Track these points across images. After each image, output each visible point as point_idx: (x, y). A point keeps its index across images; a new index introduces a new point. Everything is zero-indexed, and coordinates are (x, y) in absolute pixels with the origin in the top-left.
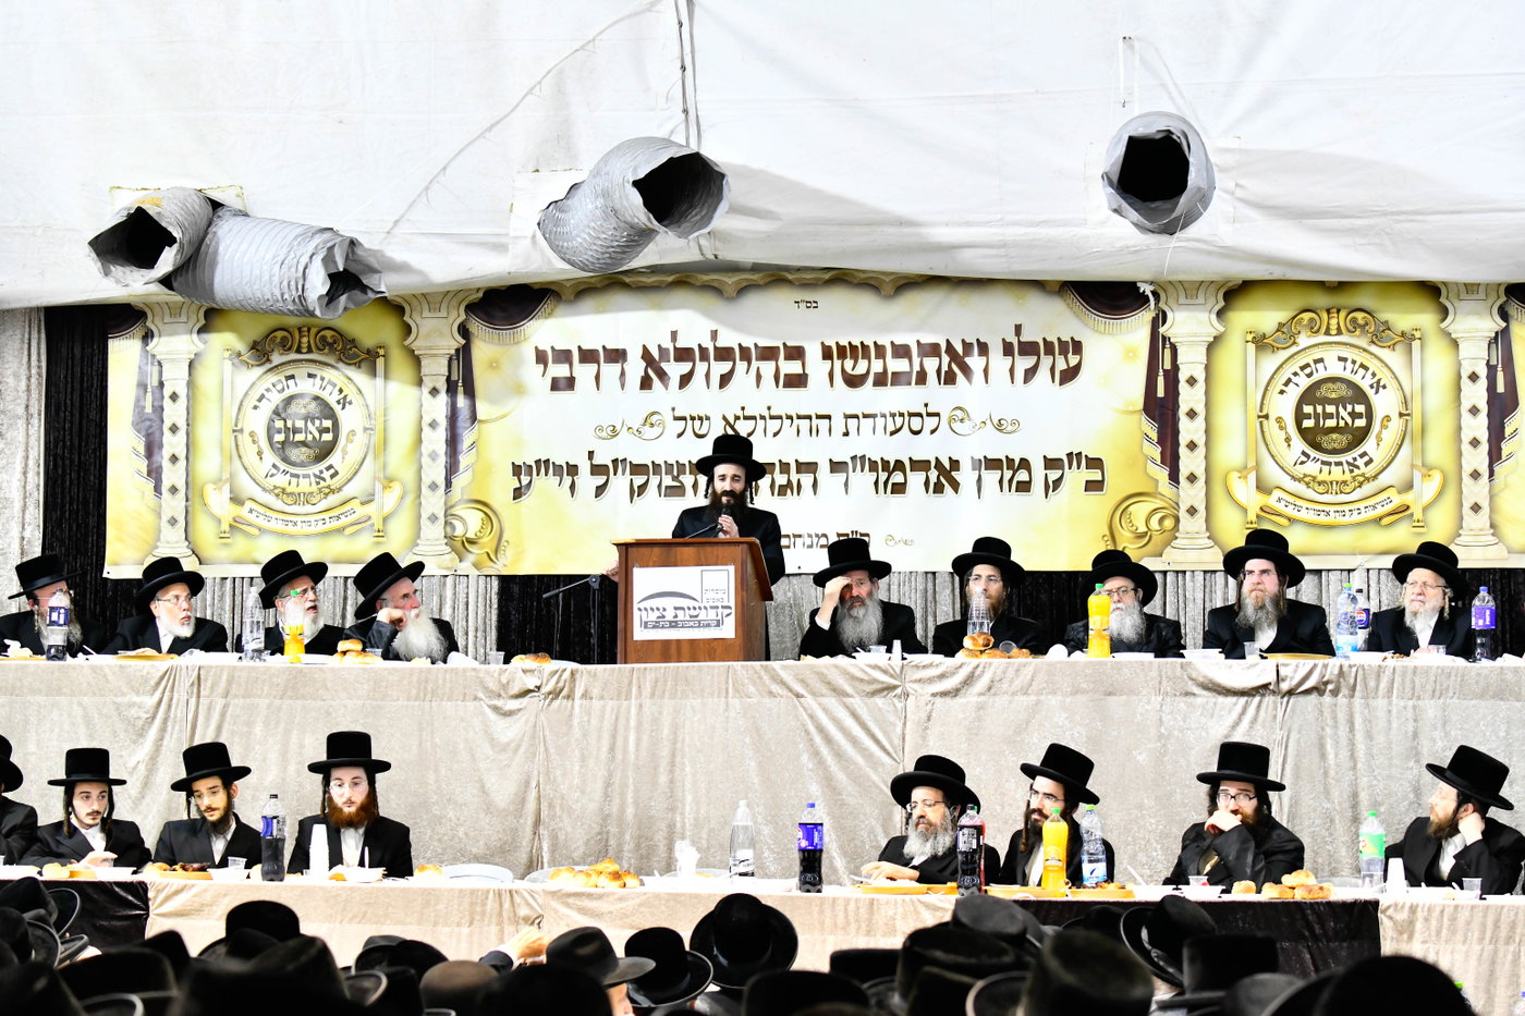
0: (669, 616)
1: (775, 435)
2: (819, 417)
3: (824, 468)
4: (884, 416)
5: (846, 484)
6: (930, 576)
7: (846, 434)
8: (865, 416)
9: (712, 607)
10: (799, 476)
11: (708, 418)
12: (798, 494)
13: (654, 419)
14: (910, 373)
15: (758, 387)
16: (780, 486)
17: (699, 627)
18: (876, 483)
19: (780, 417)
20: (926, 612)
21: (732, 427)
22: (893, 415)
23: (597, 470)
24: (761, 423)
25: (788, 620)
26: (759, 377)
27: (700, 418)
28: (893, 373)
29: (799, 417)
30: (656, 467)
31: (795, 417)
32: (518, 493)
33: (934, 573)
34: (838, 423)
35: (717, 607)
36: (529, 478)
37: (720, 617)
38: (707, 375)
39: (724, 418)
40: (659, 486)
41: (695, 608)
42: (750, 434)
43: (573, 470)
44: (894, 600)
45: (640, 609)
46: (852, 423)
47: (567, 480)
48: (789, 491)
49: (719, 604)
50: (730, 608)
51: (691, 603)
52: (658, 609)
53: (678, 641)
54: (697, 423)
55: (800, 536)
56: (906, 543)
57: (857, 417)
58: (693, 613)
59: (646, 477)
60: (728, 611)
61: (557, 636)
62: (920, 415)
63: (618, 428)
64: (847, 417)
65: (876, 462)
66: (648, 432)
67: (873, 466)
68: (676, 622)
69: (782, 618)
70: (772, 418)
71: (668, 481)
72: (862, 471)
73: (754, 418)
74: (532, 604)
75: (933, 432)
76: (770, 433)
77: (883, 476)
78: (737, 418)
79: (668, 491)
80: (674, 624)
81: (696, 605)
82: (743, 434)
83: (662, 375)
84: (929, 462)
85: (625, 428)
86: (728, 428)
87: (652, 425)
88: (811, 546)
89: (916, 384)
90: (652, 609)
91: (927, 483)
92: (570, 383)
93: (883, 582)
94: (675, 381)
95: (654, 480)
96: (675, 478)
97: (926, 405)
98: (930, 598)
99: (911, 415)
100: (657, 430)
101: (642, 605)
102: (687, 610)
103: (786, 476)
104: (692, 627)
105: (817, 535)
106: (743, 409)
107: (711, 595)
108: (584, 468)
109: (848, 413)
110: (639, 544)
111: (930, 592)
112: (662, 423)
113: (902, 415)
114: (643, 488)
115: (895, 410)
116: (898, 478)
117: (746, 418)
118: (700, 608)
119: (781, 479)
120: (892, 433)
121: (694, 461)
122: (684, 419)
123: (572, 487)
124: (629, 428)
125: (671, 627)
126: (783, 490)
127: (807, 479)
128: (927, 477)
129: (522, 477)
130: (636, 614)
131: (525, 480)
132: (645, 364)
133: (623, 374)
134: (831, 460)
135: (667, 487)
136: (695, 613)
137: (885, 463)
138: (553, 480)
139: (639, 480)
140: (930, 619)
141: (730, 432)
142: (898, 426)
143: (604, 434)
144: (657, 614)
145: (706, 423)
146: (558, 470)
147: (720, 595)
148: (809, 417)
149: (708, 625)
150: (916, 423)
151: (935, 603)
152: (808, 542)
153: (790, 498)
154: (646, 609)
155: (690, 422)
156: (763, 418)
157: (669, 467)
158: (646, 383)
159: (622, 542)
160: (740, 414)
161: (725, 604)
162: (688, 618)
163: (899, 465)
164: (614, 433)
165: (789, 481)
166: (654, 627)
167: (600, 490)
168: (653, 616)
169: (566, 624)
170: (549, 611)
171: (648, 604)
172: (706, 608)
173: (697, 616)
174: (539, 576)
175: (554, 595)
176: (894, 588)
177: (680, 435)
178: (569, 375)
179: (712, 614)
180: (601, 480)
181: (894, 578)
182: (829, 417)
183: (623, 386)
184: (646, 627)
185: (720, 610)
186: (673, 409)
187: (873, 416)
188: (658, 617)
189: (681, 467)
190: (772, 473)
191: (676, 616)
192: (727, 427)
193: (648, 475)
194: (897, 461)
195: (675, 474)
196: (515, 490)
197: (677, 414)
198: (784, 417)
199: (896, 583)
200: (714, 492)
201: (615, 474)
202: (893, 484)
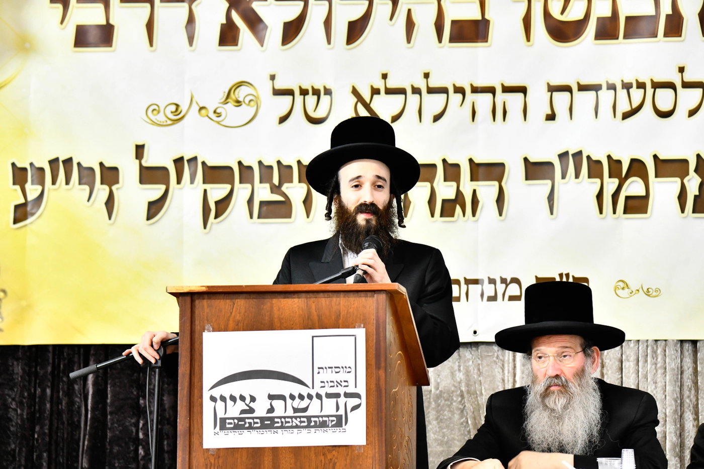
0: (261, 409)
1: (437, 118)
2: (507, 90)
3: (515, 173)
4: (612, 87)
5: (551, 198)
6: (687, 346)
7: (551, 117)
8: (582, 88)
9: (329, 396)
10: (475, 185)
11: (328, 92)
12: (474, 214)
13: (242, 93)
14: (655, 18)
15: (409, 41)
16: (444, 201)
17: (308, 426)
18: (600, 196)
19: (444, 91)
20: (682, 404)
21: (367, 106)
22: (627, 86)
23: (150, 175)
24: (413, 99)
25: (457, 417)
26: (410, 25)
27: (316, 92)
28: (628, 19)
29: (475, 90)
30: (246, 171)
31: (468, 90)
32: (21, 213)
33: (694, 343)
34: (538, 100)
35: (337, 396)
36: (40, 188)
37: (341, 412)
38: (328, 23)
39: (355, 92)
40: (250, 202)
41: (301, 397)
42: (395, 118)
43: (110, 175)
44: (630, 383)
45: (213, 399)
46: (561, 99)
47: (102, 193)
48: (458, 209)
49: (341, 390)
50: (357, 396)
51: (296, 389)
52: (243, 398)
53: (275, 450)
54: (311, 99)
55: (476, 282)
56: (647, 293)
57: (567, 89)
58: (297, 403)
59: (163, 187)
60: (355, 401)
61: (85, 443)
62: (671, 86)
63: (184, 108)
64: (553, 89)
65: (599, 162)
66: (234, 116)
67: (595, 169)
68: (272, 419)
69: (447, 413)
70: (431, 91)
71: (264, 193)
72: (577, 176)
73: (402, 91)
74: (44, 391)
75: (692, 113)
76: (428, 116)
77: (611, 185)
78: (375, 92)
79: (264, 208)
80: (268, 423)
81: (305, 391)
82: (386, 117)
83: (255, 22)
84: (685, 162)
85: (195, 108)
86: (360, 108)
87: (238, 103)
88: (493, 299)
89: (666, 35)
90: (233, 398)
91: (682, 197)
92: (106, 35)
93: (610, 355)
94: (275, 32)
95: (242, 192)
96: (276, 189)
97: (682, 70)
98: (688, 383)
99: (656, 85)
100: (246, 112)
101: (217, 393)
102: (289, 401)
103: (454, 184)
104: (297, 427)
105: (503, 281)
106: (385, 76)
107: (328, 376)
108: (129, 171)
109: (555, 82)
110: (212, 293)
111: (688, 372)
112: (255, 101)
113: (641, 85)
114: (223, 204)
115: (630, 79)
116: (635, 187)
117: (389, 91)
118: (310, 397)
119: (446, 191)
120: (626, 116)
121: (306, 162)
122: (290, 92)
123: (110, 203)
124: (201, 108)
125: (263, 427)
126: (448, 208)
127: (487, 191)
128: (683, 186)
129: (28, 186)
130: (208, 406)
131: (33, 191)
132: (227, 5)
133: (191, 20)
134: (526, 159)
135: (262, 203)
136: (303, 404)
137: (615, 164)
138: (79, 191)
139: (218, 192)
140: (689, 416)
141: (363, 113)
142: (635, 105)
143: (161, 118)
144: (241, 406)
145: (325, 99)
146: (86, 175)
147: (342, 376)
148: (492, 90)
149: (323, 425)
150: (665, 99)
151: (697, 390)
152: (489, 290)
153: (461, 220)
154: (223, 399)
155: (299, 98)
156: (416, 91)
157: (266, 170)
158: (228, 35)
159: (186, 290)
160: (380, 84)
161: (351, 389)
162: (290, 412)
163: (637, 167)
164: (178, 115)
165: (459, 193)
166: (237, 427)
167: (154, 208)
168: (235, 410)
169: (99, 425)
170: (71, 403)
171: (227, 390)
172: (319, 396)
173: (305, 410)
174: (55, 346)
175: (79, 377)
176: (629, 366)
177: (283, 120)
178: (104, 22)
179: (329, 407)
180: (155, 191)
181: (628, 349)
182: (523, 90)
183: (191, 40)
184: (223, 427)
185: (342, 400)
186: (273, 78)
187: (596, 88)
188: (243, 412)
189: (285, 171)
190: (431, 180)
191: (271, 410)
192: (360, 106)
193: (232, 182)
194: (634, 161)
195: (276, 181)
196: (17, 207)
197: (280, 85)
198: (451, 90)
199: (633, 358)
200: (342, 209)
201: (179, 182)
202: (627, 198)
